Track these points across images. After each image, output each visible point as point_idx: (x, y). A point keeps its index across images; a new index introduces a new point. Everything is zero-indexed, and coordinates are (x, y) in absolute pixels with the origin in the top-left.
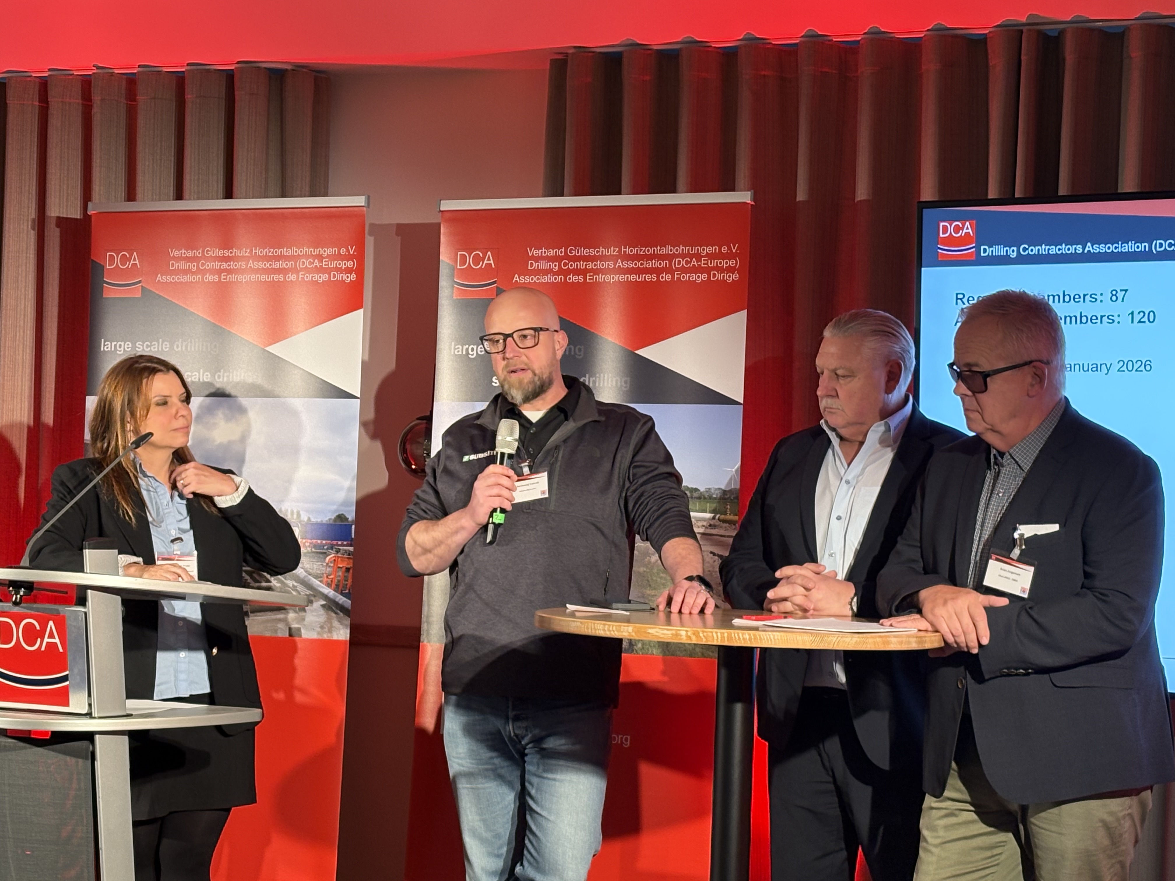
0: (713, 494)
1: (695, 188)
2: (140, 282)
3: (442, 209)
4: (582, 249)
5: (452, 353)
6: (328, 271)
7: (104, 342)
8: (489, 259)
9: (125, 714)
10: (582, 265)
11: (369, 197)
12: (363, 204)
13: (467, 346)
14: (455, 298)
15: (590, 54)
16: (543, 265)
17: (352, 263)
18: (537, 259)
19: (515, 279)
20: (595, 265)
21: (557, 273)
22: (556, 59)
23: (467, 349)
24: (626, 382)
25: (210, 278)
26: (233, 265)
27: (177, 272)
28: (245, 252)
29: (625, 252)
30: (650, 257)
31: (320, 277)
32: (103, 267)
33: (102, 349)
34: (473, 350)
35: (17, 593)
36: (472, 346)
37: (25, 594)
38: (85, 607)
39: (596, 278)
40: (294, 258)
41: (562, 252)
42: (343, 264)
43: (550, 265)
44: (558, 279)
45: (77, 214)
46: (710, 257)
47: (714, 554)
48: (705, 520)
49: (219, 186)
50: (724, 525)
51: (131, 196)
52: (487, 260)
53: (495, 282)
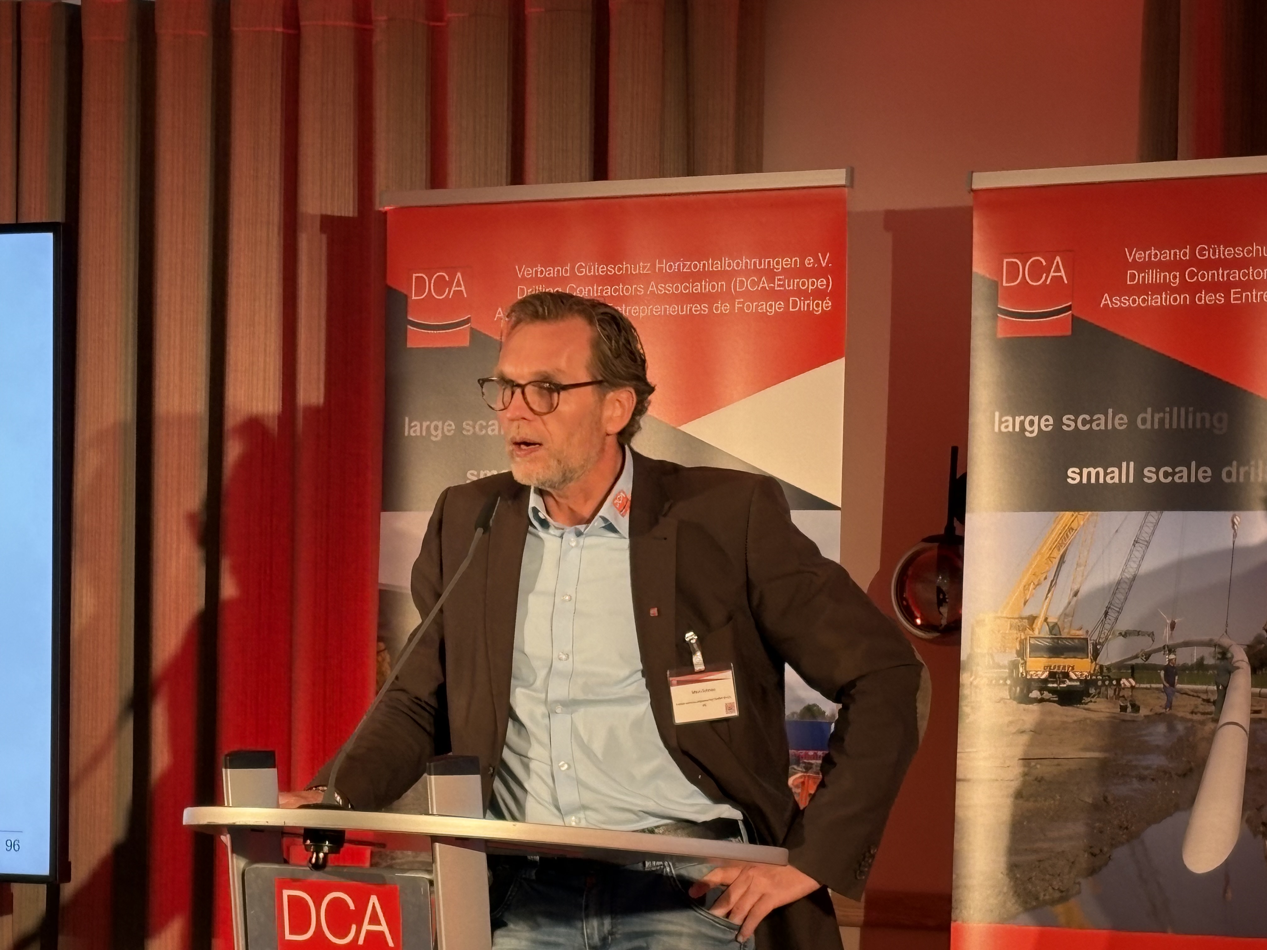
2: (468, 321)
3: (974, 187)
4: (1222, 248)
5: (996, 430)
6: (783, 296)
7: (410, 422)
8: (1058, 270)
10: (1221, 275)
11: (852, 169)
12: (843, 182)
13: (1022, 418)
14: (1000, 336)
16: (1152, 277)
17: (825, 282)
18: (1142, 267)
19: (1103, 302)
20: (1245, 275)
21: (1180, 290)
23: (1022, 423)
26: (624, 290)
28: (642, 268)
31: (771, 306)
32: (406, 297)
33: (406, 434)
34: (1032, 423)
35: (318, 850)
36: (1031, 417)
37: (331, 851)
38: (430, 872)
39: (1247, 296)
40: (727, 276)
41: (1185, 254)
42: (810, 284)
43: (1165, 277)
44: (1180, 299)
45: (349, 210)
49: (584, 159)
51: (437, 179)
52: (1054, 272)
53: (1069, 308)
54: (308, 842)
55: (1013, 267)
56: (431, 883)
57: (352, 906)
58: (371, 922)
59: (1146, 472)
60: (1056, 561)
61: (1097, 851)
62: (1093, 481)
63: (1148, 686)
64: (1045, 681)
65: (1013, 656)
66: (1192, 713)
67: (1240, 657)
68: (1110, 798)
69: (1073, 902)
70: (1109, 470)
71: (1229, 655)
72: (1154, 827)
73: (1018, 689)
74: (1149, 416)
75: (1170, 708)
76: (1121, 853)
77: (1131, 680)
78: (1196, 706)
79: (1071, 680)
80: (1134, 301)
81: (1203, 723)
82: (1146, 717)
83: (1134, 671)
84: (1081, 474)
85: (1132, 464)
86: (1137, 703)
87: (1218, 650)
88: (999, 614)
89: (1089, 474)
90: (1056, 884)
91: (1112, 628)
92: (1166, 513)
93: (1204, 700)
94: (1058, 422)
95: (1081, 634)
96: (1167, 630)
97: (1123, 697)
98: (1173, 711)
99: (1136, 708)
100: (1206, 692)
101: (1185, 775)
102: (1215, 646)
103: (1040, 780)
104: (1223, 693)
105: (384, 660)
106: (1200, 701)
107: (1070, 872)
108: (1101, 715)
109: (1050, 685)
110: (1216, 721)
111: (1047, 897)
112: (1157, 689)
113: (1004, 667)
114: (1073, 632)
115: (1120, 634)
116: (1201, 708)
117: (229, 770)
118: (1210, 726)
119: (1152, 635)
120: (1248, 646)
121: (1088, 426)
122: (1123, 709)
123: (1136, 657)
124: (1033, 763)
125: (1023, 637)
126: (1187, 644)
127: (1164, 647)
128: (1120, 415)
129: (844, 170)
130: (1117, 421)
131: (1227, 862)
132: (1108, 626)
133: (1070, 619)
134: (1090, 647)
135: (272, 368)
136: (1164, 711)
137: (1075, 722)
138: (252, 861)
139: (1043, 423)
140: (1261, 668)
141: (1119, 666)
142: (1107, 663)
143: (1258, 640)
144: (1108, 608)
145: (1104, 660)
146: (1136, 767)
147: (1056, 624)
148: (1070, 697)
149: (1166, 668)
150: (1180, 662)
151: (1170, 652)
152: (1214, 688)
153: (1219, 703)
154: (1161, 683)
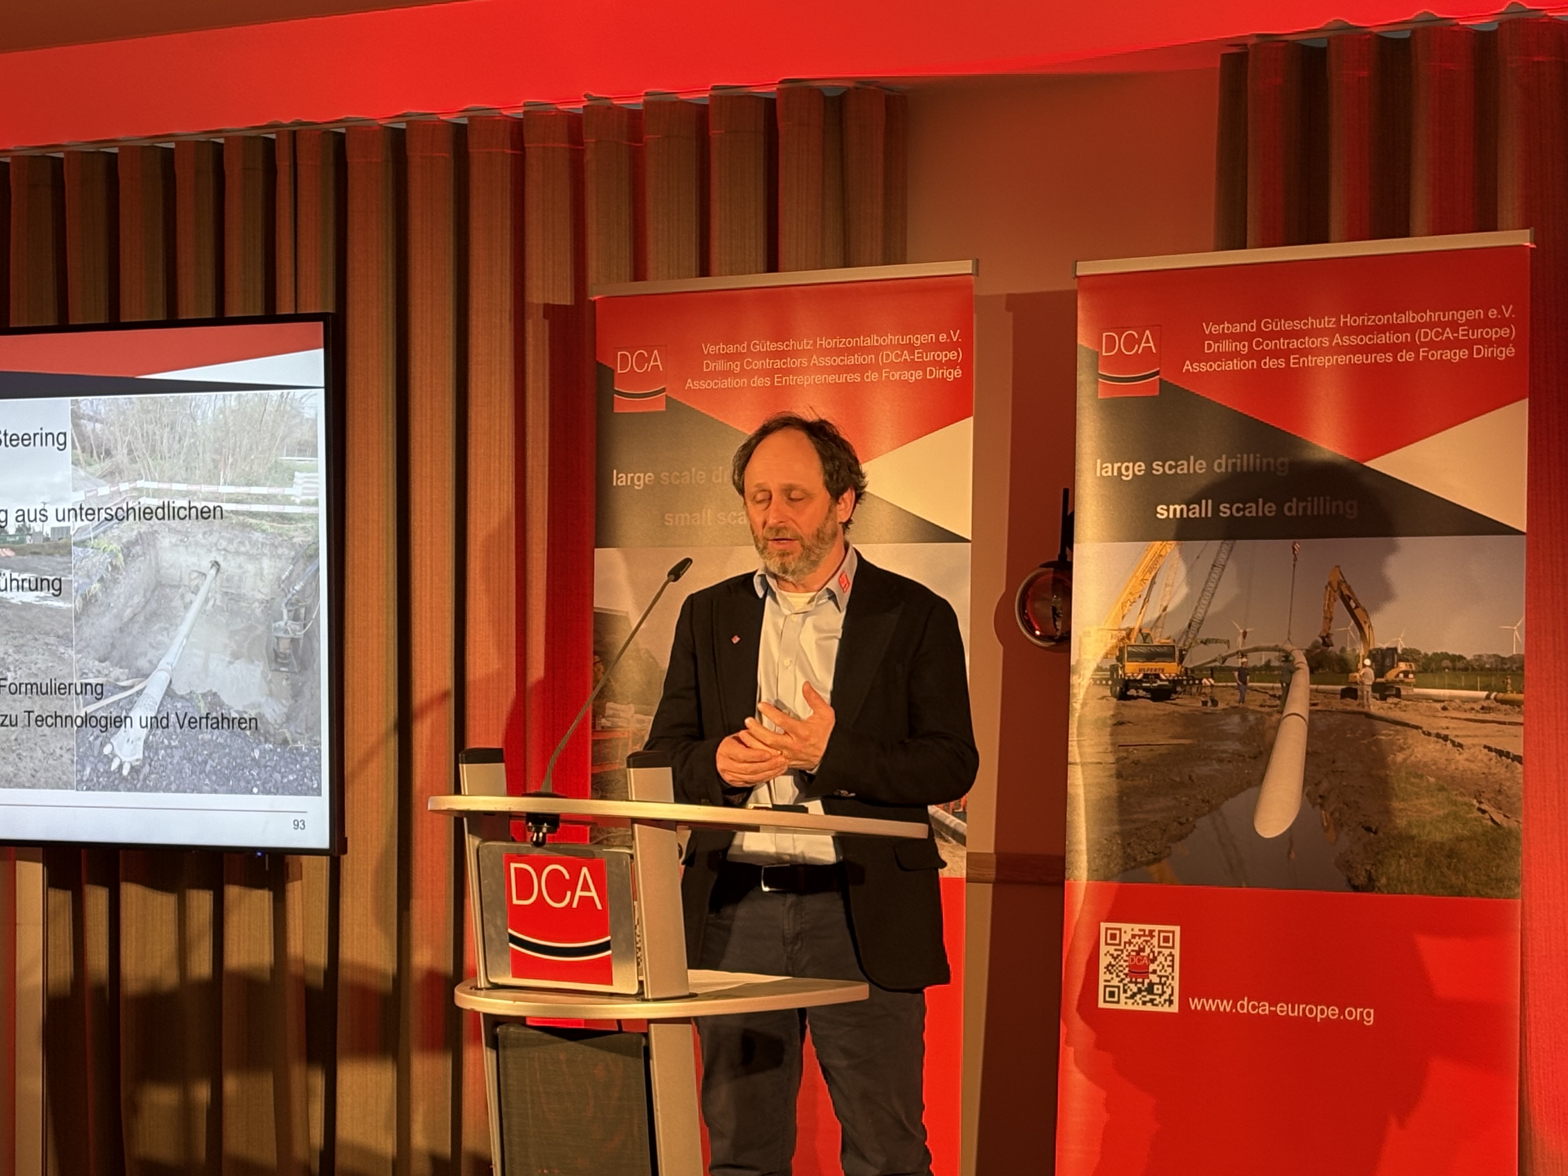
0: (1485, 663)
2: (664, 390)
3: (1078, 274)
4: (1283, 321)
5: (1098, 474)
6: (922, 366)
7: (617, 474)
8: (1147, 341)
9: (686, 993)
10: (1282, 344)
11: (977, 260)
12: (970, 272)
13: (1119, 464)
14: (1100, 397)
15: (1281, 44)
16: (1227, 346)
17: (956, 354)
18: (1218, 338)
19: (1185, 367)
20: (1302, 343)
21: (1248, 357)
22: (1230, 54)
23: (1119, 468)
24: (1351, 507)
25: (759, 382)
26: (790, 363)
27: (713, 375)
28: (806, 344)
29: (1345, 323)
30: (1383, 329)
31: (912, 374)
32: (613, 371)
33: (615, 484)
34: (1127, 468)
35: (538, 831)
36: (1126, 464)
37: (549, 831)
38: (630, 847)
39: (1304, 361)
40: (876, 350)
41: (1252, 327)
42: (944, 357)
43: (1236, 346)
44: (1249, 365)
45: (566, 298)
46: (1473, 324)
47: (1490, 749)
48: (1475, 700)
49: (759, 254)
50: (1504, 707)
51: (639, 273)
52: (1145, 343)
53: (1157, 373)
54: (530, 824)
55: (1111, 341)
56: (632, 856)
57: (567, 876)
58: (582, 890)
59: (1221, 508)
60: (1148, 583)
61: (1183, 820)
62: (1178, 516)
63: (1224, 684)
64: (1140, 681)
65: (1114, 662)
66: (1261, 706)
67: (1300, 659)
68: (1194, 777)
69: (1165, 862)
70: (1191, 507)
71: (1291, 658)
72: (1231, 800)
73: (1118, 688)
74: (1223, 462)
75: (1243, 702)
76: (1204, 822)
77: (1211, 680)
78: (1264, 701)
79: (1162, 680)
80: (1211, 366)
82: (1224, 710)
83: (1213, 672)
84: (1168, 510)
85: (1210, 502)
86: (1216, 698)
87: (1282, 654)
88: (1102, 627)
89: (1175, 510)
90: (1150, 848)
91: (1195, 636)
92: (1238, 541)
93: (1271, 696)
94: (1149, 468)
95: (1169, 642)
96: (1240, 638)
97: (1204, 693)
98: (1245, 705)
99: (1215, 703)
100: (1273, 688)
101: (1255, 758)
102: (1280, 650)
103: (1136, 763)
104: (1286, 690)
105: (599, 670)
106: (1267, 696)
107: (1162, 839)
108: (1187, 709)
109: (1144, 685)
110: (1281, 712)
111: (1143, 859)
112: (1233, 687)
113: (1106, 670)
114: (1163, 641)
115: (1202, 642)
116: (1268, 703)
117: (465, 765)
118: (1277, 716)
119: (1227, 642)
120: (1307, 651)
121: (1173, 471)
122: (1205, 703)
123: (1215, 661)
124: (1131, 749)
125: (1122, 645)
126: (1256, 650)
127: (1237, 653)
128: (1200, 461)
129: (971, 261)
130: (1197, 466)
131: (1290, 829)
132: (1191, 636)
133: (1160, 630)
134: (1177, 653)
135: (506, 431)
136: (1237, 705)
137: (1164, 715)
138: (485, 840)
139: (1136, 468)
140: (1317, 668)
141: (1200, 668)
142: (1191, 666)
143: (1315, 645)
144: (1192, 621)
145: (1188, 663)
146: (1215, 751)
147: (1148, 634)
148: (1161, 694)
149: (1239, 670)
150: (1251, 665)
151: (1243, 656)
152: (1279, 685)
153: (1283, 698)
154: (1236, 681)
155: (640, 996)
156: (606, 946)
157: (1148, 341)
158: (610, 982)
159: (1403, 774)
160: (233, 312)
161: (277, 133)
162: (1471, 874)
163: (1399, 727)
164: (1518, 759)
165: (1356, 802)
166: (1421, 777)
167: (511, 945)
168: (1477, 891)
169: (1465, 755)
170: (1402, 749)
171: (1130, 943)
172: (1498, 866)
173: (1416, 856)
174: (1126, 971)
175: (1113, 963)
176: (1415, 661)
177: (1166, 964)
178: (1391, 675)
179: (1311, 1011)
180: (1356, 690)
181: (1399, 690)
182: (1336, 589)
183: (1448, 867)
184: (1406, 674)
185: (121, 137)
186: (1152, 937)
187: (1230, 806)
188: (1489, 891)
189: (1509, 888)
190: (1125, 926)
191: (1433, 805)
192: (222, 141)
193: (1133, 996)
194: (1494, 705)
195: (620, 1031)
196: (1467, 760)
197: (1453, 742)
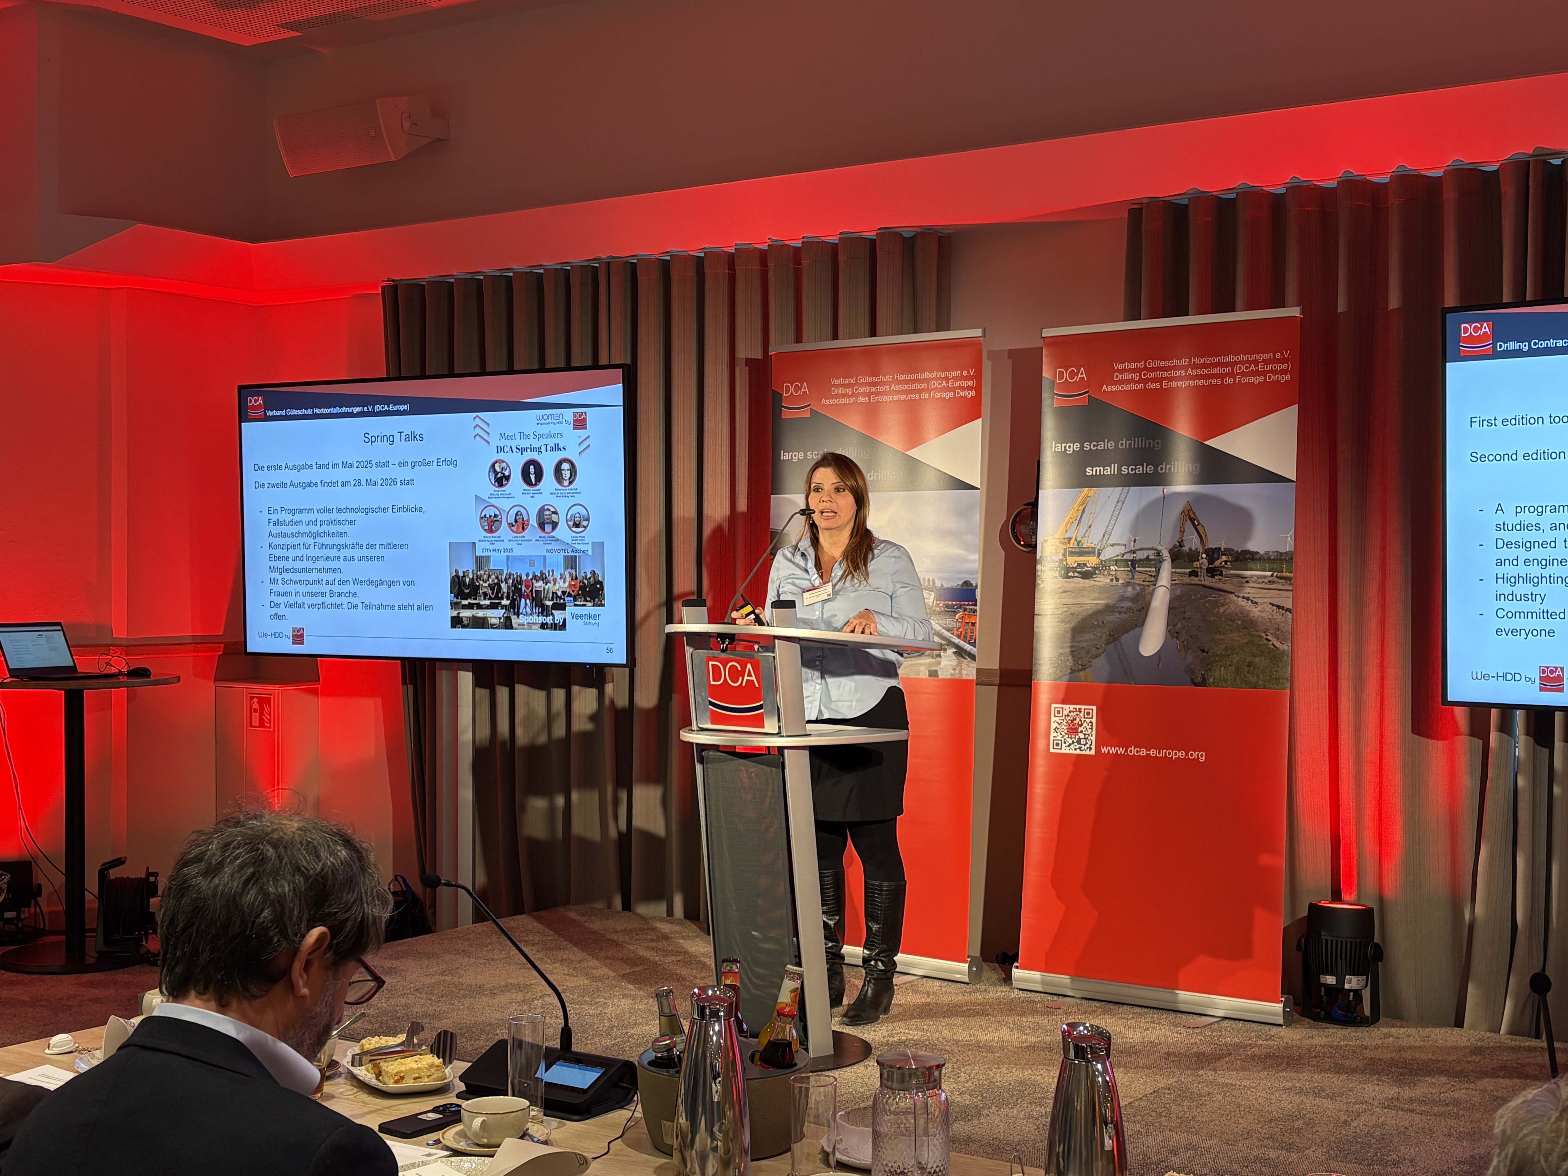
0: (1271, 556)
1: (1251, 306)
2: (809, 405)
3: (1043, 336)
4: (1159, 362)
5: (1054, 450)
6: (953, 389)
7: (784, 453)
9: (804, 733)
10: (1159, 374)
11: (985, 329)
12: (980, 335)
14: (1055, 406)
15: (1161, 202)
16: (1127, 376)
17: (972, 382)
18: (1121, 371)
19: (1103, 389)
20: (1169, 374)
21: (1138, 382)
22: (1133, 208)
23: (1065, 447)
24: (1196, 467)
25: (862, 399)
26: (879, 388)
27: (837, 396)
28: (888, 378)
29: (1194, 362)
30: (1215, 365)
31: (947, 394)
32: (782, 395)
33: (782, 459)
34: (1070, 447)
35: (723, 643)
36: (1069, 444)
37: (729, 644)
38: (773, 652)
39: (1170, 384)
40: (927, 381)
41: (1142, 365)
42: (965, 384)
43: (1132, 376)
44: (1139, 386)
45: (759, 356)
46: (1266, 362)
47: (1273, 605)
48: (1265, 577)
49: (867, 328)
50: (1281, 581)
51: (799, 339)
52: (1080, 375)
53: (1087, 392)
54: (719, 639)
55: (1061, 373)
56: (774, 657)
57: (739, 668)
58: (748, 676)
59: (1123, 469)
60: (1081, 512)
61: (1099, 646)
62: (1098, 473)
64: (1075, 568)
65: (1061, 557)
67: (1166, 554)
68: (1105, 622)
70: (1105, 468)
71: (1160, 554)
73: (1063, 572)
74: (1124, 442)
75: (1134, 579)
77: (1115, 567)
79: (1087, 567)
80: (1118, 388)
81: (1148, 586)
83: (1116, 562)
84: (1092, 470)
85: (1116, 465)
86: (1118, 577)
87: (1156, 552)
88: (1054, 537)
89: (1096, 470)
90: (1080, 662)
91: (1107, 542)
92: (1132, 488)
93: (1149, 575)
94: (1082, 447)
95: (1093, 545)
96: (1132, 543)
97: (1111, 574)
98: (1134, 581)
99: (1117, 580)
100: (1150, 571)
101: (1140, 611)
102: (1155, 550)
103: (1073, 614)
104: (1158, 571)
106: (1147, 576)
107: (1086, 657)
108: (1101, 583)
109: (1078, 570)
110: (1155, 585)
111: (1076, 668)
113: (1057, 562)
114: (1088, 545)
115: (1110, 545)
116: (1148, 579)
117: (681, 608)
118: (1152, 587)
119: (1125, 545)
120: (1170, 549)
121: (1095, 448)
122: (1112, 580)
123: (1118, 556)
124: (1069, 606)
125: (1065, 548)
128: (1111, 442)
129: (981, 330)
130: (1109, 445)
132: (1105, 542)
133: (1087, 538)
134: (1097, 552)
135: (725, 431)
136: (1130, 581)
137: (1089, 587)
138: (696, 649)
139: (1075, 447)
140: (1175, 560)
141: (1110, 560)
142: (1104, 559)
143: (1175, 547)
144: (1105, 533)
145: (1102, 558)
146: (1117, 607)
147: (1080, 541)
148: (1086, 575)
149: (1131, 561)
150: (1138, 558)
151: (1134, 553)
152: (1154, 569)
153: (1156, 577)
154: (1129, 567)
155: (779, 734)
156: (760, 707)
157: (1083, 374)
158: (763, 727)
159: (1223, 619)
160: (574, 364)
161: (599, 263)
162: (1261, 676)
163: (1221, 593)
164: (1288, 610)
165: (1197, 635)
166: (1233, 621)
167: (710, 707)
168: (1264, 685)
169: (1259, 609)
170: (1223, 605)
171: (1068, 716)
172: (1276, 671)
173: (1230, 666)
174: (1066, 731)
175: (1058, 727)
176: (1231, 555)
177: (1088, 727)
178: (1217, 563)
179: (1169, 753)
180: (1197, 572)
181: (1221, 572)
182: (1187, 513)
183: (1248, 673)
184: (1226, 562)
185: (515, 267)
186: (1080, 712)
187: (1125, 638)
188: (1272, 686)
189: (1283, 684)
190: (1065, 706)
191: (1240, 637)
192: (569, 268)
193: (1069, 746)
194: (1276, 579)
195: (769, 754)
196: (1260, 611)
197: (1252, 601)
